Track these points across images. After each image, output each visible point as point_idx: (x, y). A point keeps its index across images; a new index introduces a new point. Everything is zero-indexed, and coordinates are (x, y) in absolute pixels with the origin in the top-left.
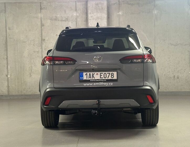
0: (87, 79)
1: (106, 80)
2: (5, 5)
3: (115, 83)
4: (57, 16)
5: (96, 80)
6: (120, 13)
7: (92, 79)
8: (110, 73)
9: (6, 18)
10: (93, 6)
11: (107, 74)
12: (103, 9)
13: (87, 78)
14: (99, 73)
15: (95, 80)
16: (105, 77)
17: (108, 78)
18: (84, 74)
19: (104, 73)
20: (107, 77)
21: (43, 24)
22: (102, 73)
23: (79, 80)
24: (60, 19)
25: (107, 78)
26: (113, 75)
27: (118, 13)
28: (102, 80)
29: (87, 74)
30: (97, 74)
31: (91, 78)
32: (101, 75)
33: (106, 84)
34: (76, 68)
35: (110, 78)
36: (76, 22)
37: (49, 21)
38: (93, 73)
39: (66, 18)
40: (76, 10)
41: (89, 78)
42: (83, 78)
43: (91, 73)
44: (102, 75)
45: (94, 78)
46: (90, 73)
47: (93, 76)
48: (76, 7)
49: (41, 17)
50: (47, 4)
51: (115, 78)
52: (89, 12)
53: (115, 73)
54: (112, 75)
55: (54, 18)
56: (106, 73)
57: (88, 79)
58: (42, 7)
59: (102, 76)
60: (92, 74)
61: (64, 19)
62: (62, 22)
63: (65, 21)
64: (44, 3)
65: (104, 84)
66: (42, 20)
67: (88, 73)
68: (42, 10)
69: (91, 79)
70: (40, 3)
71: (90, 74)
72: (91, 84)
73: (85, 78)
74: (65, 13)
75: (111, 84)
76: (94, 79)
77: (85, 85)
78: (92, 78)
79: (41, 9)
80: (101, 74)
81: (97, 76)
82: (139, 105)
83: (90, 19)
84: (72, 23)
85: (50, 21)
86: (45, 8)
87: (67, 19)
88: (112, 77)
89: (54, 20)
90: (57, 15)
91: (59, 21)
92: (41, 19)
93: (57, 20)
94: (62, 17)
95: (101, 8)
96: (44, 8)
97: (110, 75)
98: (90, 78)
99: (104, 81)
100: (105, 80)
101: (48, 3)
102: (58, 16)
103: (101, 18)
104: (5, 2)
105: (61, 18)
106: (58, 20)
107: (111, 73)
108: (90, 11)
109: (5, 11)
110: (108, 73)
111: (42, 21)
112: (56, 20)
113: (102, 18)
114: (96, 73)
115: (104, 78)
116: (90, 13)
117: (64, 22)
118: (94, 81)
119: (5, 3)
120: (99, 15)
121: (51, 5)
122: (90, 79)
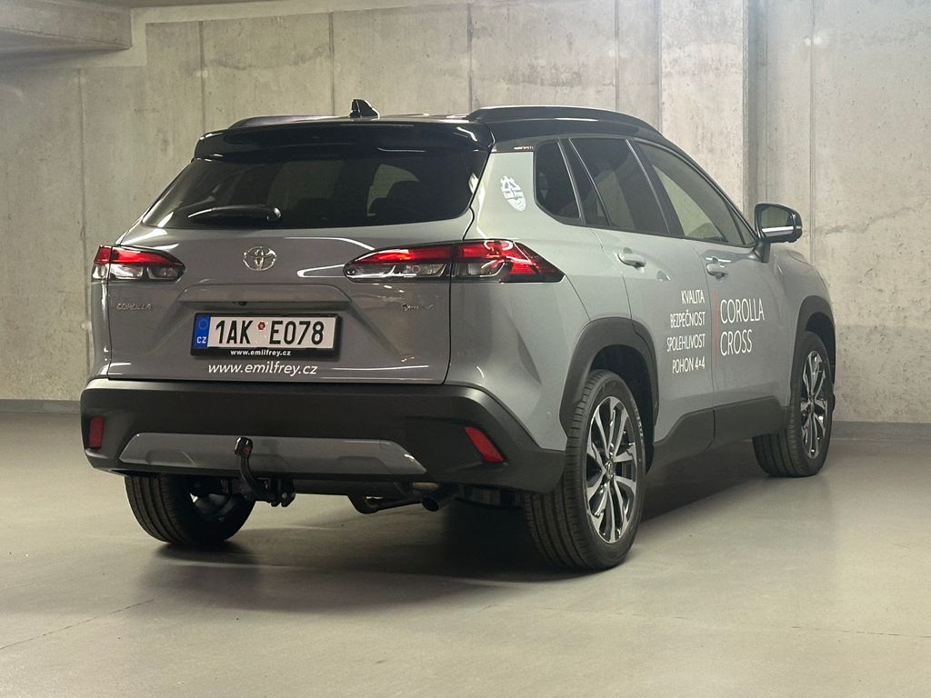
0: (221, 346)
1: (293, 350)
2: (331, 24)
3: (327, 365)
4: (534, 61)
5: (252, 353)
6: (818, 41)
7: (238, 345)
8: (308, 324)
9: (336, 82)
10: (680, 13)
11: (297, 324)
12: (725, 22)
13: (221, 342)
14: (268, 321)
15: (249, 350)
16: (289, 338)
17: (299, 343)
18: (215, 321)
19: (286, 320)
20: (297, 340)
21: (477, 100)
22: (281, 323)
23: (192, 349)
24: (548, 77)
25: (295, 345)
26: (320, 332)
27: (808, 42)
28: (274, 353)
29: (222, 324)
30: (262, 326)
31: (235, 342)
32: (274, 331)
33: (291, 371)
34: (179, 296)
35: (307, 344)
36: (617, 87)
37: (503, 85)
38: (247, 320)
39: (574, 73)
40: (617, 34)
41: (228, 342)
42: (207, 341)
43: (239, 320)
44: (277, 331)
45: (248, 342)
46: (234, 319)
47: (244, 334)
48: (617, 17)
49: (471, 71)
50: (493, 11)
51: (328, 343)
52: (663, 42)
53: (330, 324)
54: (315, 332)
55: (523, 75)
56: (297, 320)
57: (224, 345)
58: (477, 26)
59: (279, 337)
60: (244, 322)
61: (564, 77)
62: (559, 89)
63: (569, 84)
64: (483, 7)
65: (283, 369)
66: (476, 82)
67: (228, 321)
68: (474, 40)
69: (235, 346)
70: (469, 7)
71: (234, 324)
72: (237, 369)
73: (213, 340)
74: (571, 49)
75: (311, 371)
76: (248, 346)
77: (216, 369)
78: (241, 342)
79: (470, 35)
80: (277, 327)
81: (259, 335)
82: (425, 470)
83: (669, 75)
84: (599, 91)
85: (506, 87)
86: (486, 29)
87: (578, 74)
88: (317, 338)
89: (523, 81)
90: (536, 58)
91: (542, 84)
92: (470, 79)
93: (536, 83)
94: (555, 67)
95: (716, 18)
96: (484, 29)
97: (311, 331)
98: (232, 341)
99: (281, 358)
100: (287, 350)
101: (500, 7)
102: (542, 62)
103: (717, 69)
104: (331, 11)
105: (553, 71)
106: (539, 81)
107: (313, 320)
108: (667, 37)
109: (332, 49)
110: (301, 323)
111: (474, 89)
112: (530, 82)
113: (722, 68)
114: (257, 321)
115: (283, 345)
116: (669, 46)
117: (566, 90)
118: (245, 353)
119: (331, 15)
120: (708, 52)
121: (511, 17)
122: (232, 344)
